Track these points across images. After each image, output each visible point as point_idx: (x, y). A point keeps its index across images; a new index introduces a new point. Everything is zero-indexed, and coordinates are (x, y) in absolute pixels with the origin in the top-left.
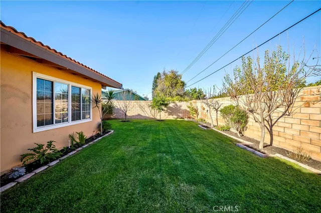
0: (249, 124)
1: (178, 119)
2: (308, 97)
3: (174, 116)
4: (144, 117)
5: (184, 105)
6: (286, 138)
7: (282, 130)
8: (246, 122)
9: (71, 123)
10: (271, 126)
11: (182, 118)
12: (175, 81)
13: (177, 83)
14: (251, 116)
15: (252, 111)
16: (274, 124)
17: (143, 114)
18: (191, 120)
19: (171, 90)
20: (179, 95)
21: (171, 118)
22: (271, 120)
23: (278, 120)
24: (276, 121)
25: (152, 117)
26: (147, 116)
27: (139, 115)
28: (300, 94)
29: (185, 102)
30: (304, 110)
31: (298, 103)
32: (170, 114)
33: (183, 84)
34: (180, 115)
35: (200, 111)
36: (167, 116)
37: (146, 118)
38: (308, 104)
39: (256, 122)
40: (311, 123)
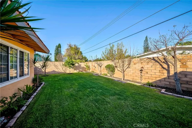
1: (80, 72)
2: (135, 62)
3: (77, 71)
5: (83, 65)
6: (128, 76)
7: (127, 73)
8: (114, 71)
10: (124, 72)
12: (77, 51)
14: (116, 68)
15: (116, 67)
17: (57, 70)
18: (87, 72)
19: (75, 56)
20: (79, 59)
22: (124, 70)
25: (63, 72)
26: (60, 71)
27: (54, 71)
28: (132, 61)
29: (83, 63)
30: (134, 66)
31: (132, 64)
32: (75, 69)
33: (81, 53)
34: (81, 70)
35: (91, 67)
36: (73, 71)
37: (59, 73)
38: (135, 64)
40: (136, 70)
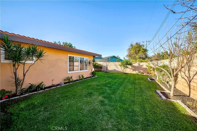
0: (179, 79)
3: (136, 72)
4: (117, 71)
8: (177, 78)
9: (80, 71)
10: (190, 82)
11: (142, 73)
13: (139, 50)
14: (179, 73)
16: (192, 80)
17: (117, 69)
18: (149, 75)
19: (135, 55)
20: (141, 58)
21: (134, 72)
22: (190, 77)
23: (193, 77)
24: (193, 78)
25: (122, 71)
26: (119, 70)
27: (115, 70)
29: (145, 63)
32: (134, 70)
33: (146, 50)
34: (141, 71)
36: (131, 71)
39: (182, 78)
